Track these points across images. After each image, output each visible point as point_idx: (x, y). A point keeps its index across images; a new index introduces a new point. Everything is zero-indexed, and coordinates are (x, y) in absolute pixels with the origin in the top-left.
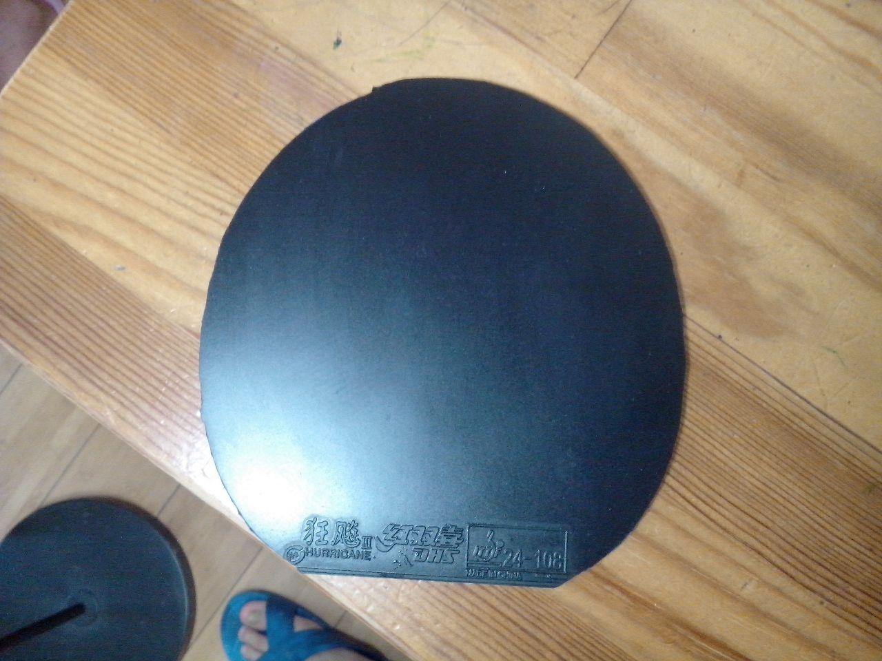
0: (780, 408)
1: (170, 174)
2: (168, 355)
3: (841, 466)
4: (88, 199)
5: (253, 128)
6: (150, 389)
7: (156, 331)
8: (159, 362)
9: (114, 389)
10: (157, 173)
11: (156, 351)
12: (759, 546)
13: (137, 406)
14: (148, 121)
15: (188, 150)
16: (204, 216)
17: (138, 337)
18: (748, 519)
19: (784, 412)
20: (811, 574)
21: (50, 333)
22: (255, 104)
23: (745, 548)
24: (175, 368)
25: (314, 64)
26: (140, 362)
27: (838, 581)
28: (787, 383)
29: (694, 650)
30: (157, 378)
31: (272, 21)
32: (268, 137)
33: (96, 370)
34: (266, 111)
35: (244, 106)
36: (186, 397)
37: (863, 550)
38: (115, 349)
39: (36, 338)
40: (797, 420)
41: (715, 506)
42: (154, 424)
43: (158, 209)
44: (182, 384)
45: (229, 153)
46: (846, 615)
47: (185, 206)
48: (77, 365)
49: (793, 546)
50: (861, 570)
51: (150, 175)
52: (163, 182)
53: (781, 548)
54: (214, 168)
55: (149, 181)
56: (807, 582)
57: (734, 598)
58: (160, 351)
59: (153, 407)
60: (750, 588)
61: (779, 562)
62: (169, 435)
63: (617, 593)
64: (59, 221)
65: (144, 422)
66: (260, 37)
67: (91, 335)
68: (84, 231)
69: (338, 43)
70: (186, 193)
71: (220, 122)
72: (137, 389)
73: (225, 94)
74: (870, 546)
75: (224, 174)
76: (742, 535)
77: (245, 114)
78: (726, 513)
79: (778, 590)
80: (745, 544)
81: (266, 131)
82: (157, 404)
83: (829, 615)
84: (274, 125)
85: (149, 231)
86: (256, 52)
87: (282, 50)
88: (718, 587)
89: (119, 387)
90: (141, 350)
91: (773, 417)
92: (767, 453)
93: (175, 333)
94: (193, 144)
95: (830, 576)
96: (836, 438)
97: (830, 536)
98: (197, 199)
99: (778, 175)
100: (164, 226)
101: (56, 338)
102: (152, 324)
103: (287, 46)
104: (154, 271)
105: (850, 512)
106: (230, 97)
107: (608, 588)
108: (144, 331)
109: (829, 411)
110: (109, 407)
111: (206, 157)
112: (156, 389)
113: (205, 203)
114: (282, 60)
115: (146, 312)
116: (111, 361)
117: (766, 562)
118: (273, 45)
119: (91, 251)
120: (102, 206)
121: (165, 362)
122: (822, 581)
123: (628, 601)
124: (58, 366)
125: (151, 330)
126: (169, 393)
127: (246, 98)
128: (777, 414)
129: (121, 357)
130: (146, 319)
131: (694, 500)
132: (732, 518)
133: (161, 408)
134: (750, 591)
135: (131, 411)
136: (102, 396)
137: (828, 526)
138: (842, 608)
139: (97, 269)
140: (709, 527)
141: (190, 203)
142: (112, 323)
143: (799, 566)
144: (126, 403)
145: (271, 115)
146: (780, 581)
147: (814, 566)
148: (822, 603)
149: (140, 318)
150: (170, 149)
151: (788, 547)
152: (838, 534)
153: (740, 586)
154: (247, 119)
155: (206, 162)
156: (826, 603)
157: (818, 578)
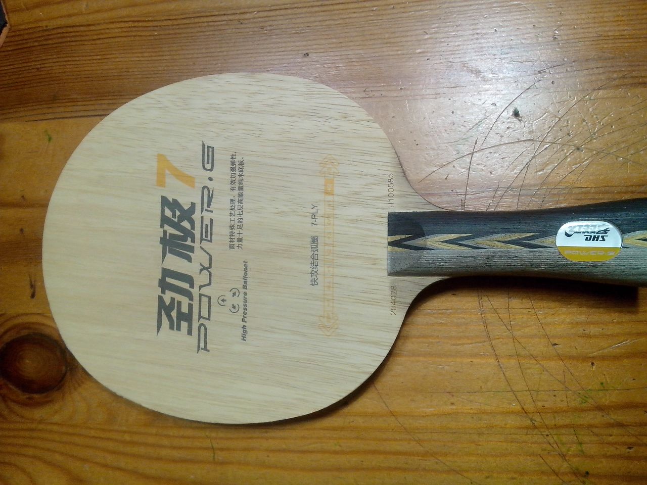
3: (75, 96)
12: (92, 28)
18: (104, 36)
23: (98, 22)
27: (45, 43)
37: (43, 66)
46: (32, 31)
49: (75, 41)
50: (37, 56)
53: (80, 36)
56: (59, 31)
60: (84, 7)
61: (78, 29)
74: (39, 70)
76: (103, 27)
78: (116, 30)
79: (70, 16)
80: (99, 24)
83: (40, 24)
91: (124, 94)
92: (115, 74)
95: (50, 42)
97: (61, 59)
105: (58, 78)
122: (52, 37)
131: (136, 24)
132: (113, 31)
134: (82, 5)
137: (65, 63)
138: (35, 32)
140: (121, 17)
143: (68, 35)
146: (70, 21)
147: (60, 40)
148: (47, 26)
152: (57, 64)
156: (44, 28)
157: (55, 36)
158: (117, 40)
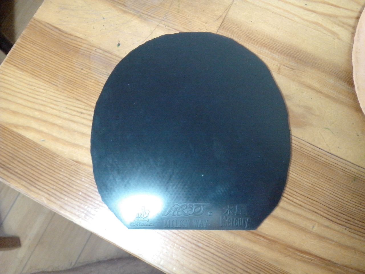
0: (312, 154)
1: (60, 102)
2: (65, 172)
3: (341, 173)
4: (27, 116)
5: (90, 80)
6: (60, 186)
7: (60, 163)
8: (62, 175)
9: (45, 189)
10: (55, 102)
11: (60, 171)
13: (55, 194)
14: (49, 84)
15: (65, 92)
16: (74, 115)
17: (53, 166)
18: (309, 200)
19: (314, 155)
20: (339, 218)
21: (17, 170)
22: (90, 71)
23: (310, 212)
24: (69, 176)
25: (111, 53)
26: (54, 176)
27: (350, 219)
28: (313, 144)
29: (298, 257)
30: (62, 182)
31: (93, 40)
32: (96, 82)
33: (36, 182)
34: (94, 73)
35: (85, 72)
36: (74, 187)
37: (357, 205)
38: (44, 172)
39: (11, 173)
40: (320, 157)
41: (294, 196)
42: (63, 200)
43: (56, 116)
44: (73, 182)
45: (81, 90)
46: (356, 232)
47: (67, 113)
48: (29, 181)
50: (358, 213)
51: (52, 103)
52: (57, 105)
53: (325, 209)
54: (77, 97)
55: (52, 106)
56: (338, 221)
57: (310, 233)
58: (62, 170)
59: (61, 193)
60: (316, 227)
61: (325, 215)
62: (69, 204)
63: (262, 239)
64: (16, 126)
65: (58, 200)
66: (89, 47)
67: (33, 168)
68: (27, 128)
69: (119, 45)
70: (67, 108)
71: (77, 80)
72: (54, 187)
73: (78, 69)
74: (359, 203)
75: (80, 99)
76: (308, 207)
77: (87, 75)
78: (300, 199)
79: (327, 227)
80: (310, 210)
81: (95, 81)
82: (63, 192)
83: (349, 233)
84: (98, 78)
85: (53, 124)
86: (88, 52)
87: (97, 50)
88: (303, 230)
89: (47, 187)
90: (55, 171)
91: (310, 158)
92: (311, 172)
93: (68, 163)
94: (67, 89)
95: (346, 217)
96: (336, 162)
97: (343, 201)
98: (71, 110)
99: (293, 67)
100: (59, 122)
101: (19, 172)
102: (58, 160)
103: (100, 49)
104: (57, 140)
105: (349, 190)
106: (80, 70)
107: (258, 237)
108: (55, 164)
109: (332, 152)
110: (44, 196)
111: (73, 94)
112: (62, 186)
113: (74, 111)
114: (98, 54)
115: (55, 156)
116: (42, 177)
117: (320, 216)
118: (94, 49)
119: (30, 135)
120: (34, 118)
121: (65, 174)
122: (344, 220)
123: (267, 241)
124: (21, 183)
125: (58, 163)
126: (67, 187)
127: (86, 70)
128: (312, 156)
129: (46, 176)
130: (55, 159)
132: (302, 200)
133: (65, 193)
134: (316, 229)
135: (53, 197)
136: (40, 192)
137: (341, 197)
138: (354, 230)
139: (34, 142)
140: (294, 206)
141: (69, 111)
142: (42, 162)
143: (333, 215)
144: (50, 193)
145: (96, 74)
146: (327, 223)
147: (340, 215)
148: (346, 229)
149: (53, 159)
150: (59, 93)
151: (327, 209)
152: (346, 200)
153: (311, 227)
154: (87, 77)
155: (73, 95)
156: (347, 229)
157: (342, 219)
158: (302, 193)
